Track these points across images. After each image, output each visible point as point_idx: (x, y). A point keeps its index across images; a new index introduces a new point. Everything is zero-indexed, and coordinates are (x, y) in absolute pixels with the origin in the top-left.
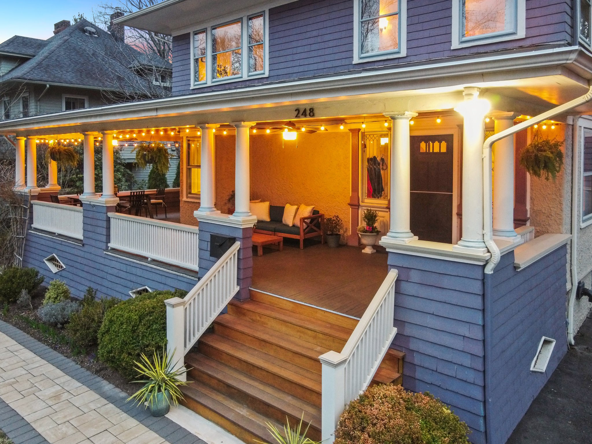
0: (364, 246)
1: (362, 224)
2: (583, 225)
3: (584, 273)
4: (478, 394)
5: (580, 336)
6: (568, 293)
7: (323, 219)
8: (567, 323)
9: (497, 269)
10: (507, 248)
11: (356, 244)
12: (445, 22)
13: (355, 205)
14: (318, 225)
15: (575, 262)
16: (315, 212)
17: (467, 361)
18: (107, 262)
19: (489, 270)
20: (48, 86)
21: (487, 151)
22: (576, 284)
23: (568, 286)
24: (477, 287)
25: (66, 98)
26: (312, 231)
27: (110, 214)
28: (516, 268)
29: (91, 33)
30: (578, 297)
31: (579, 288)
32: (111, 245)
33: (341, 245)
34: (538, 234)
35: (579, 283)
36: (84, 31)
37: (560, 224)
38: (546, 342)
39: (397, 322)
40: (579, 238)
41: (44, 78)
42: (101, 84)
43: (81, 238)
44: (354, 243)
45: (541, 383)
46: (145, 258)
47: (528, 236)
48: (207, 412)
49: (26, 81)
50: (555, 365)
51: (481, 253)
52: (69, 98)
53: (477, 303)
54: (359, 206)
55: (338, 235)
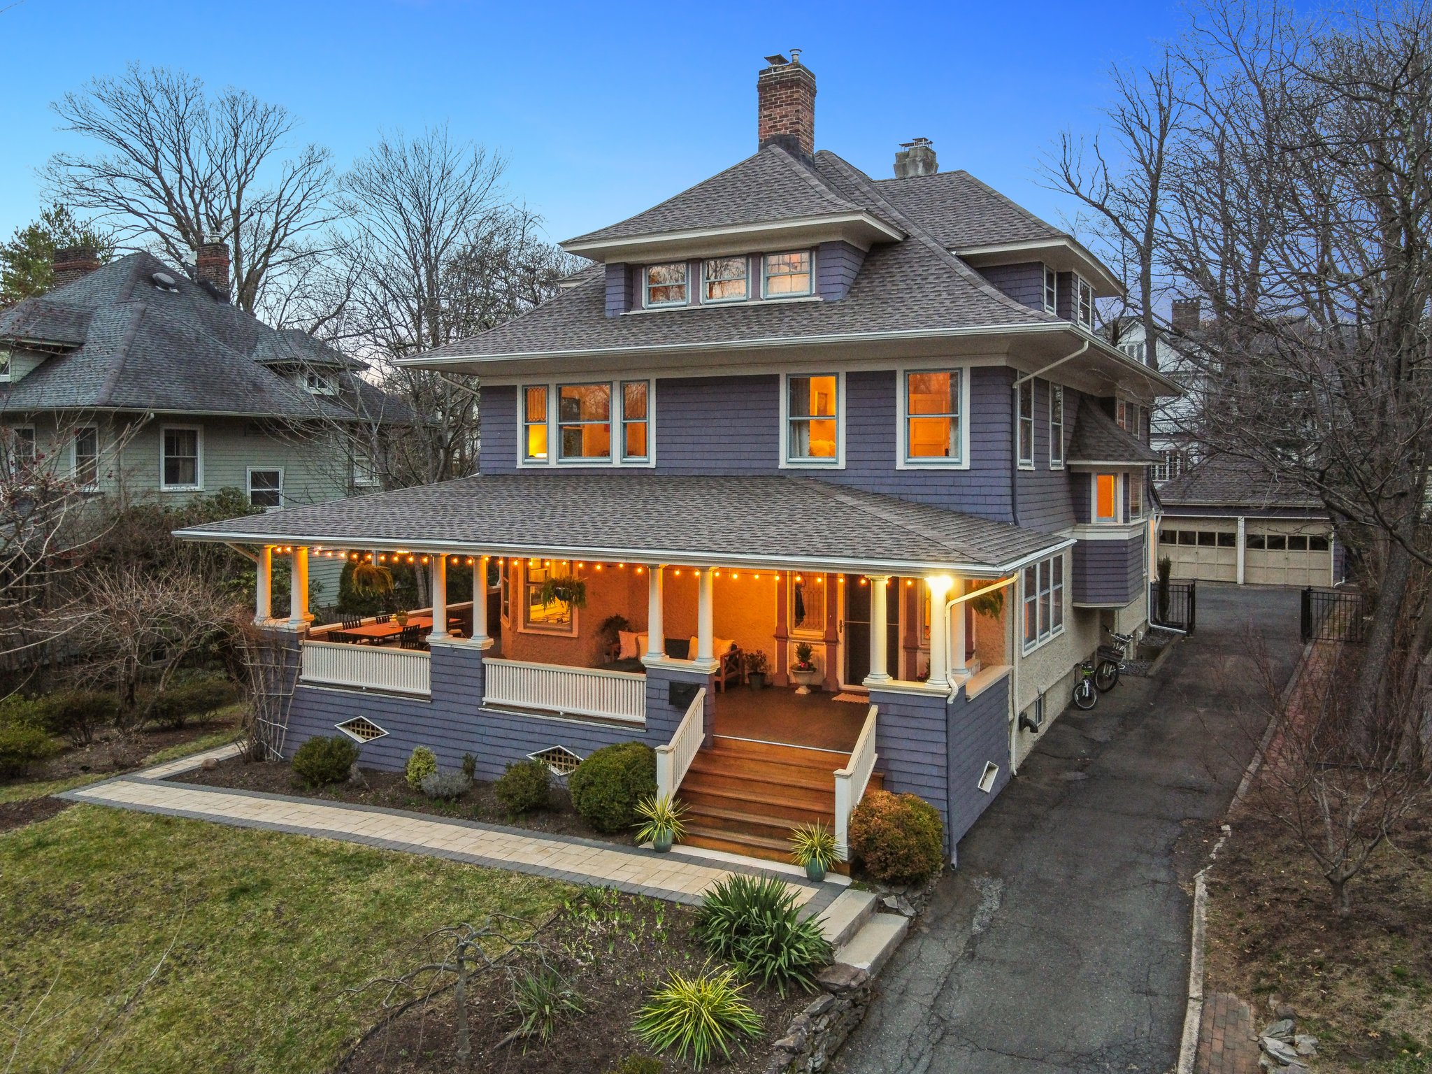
0: (797, 686)
1: (793, 659)
2: (1025, 654)
3: (1028, 703)
4: (943, 795)
5: (1023, 769)
6: (1011, 723)
7: (741, 655)
8: (1009, 753)
9: (955, 700)
10: (961, 683)
11: (784, 684)
12: (889, 438)
13: (782, 638)
14: (736, 663)
15: (1016, 693)
16: (733, 647)
17: (935, 771)
18: (482, 721)
19: (950, 701)
20: (152, 415)
21: (948, 612)
22: (1017, 714)
23: (1010, 717)
24: (942, 715)
25: (167, 432)
26: (730, 670)
27: (486, 660)
28: (967, 699)
29: (166, 286)
30: (1021, 728)
31: (1020, 719)
32: (486, 699)
33: (767, 687)
34: (983, 667)
35: (1022, 714)
36: (155, 282)
37: (1002, 656)
38: (991, 768)
39: (879, 749)
40: (1021, 668)
41: (143, 400)
42: (233, 404)
43: (428, 692)
44: (779, 682)
45: (986, 803)
46: (556, 713)
47: (974, 669)
48: (711, 843)
49: (117, 409)
50: (999, 789)
51: (945, 688)
52: (172, 431)
53: (942, 726)
54: (786, 638)
55: (763, 674)
